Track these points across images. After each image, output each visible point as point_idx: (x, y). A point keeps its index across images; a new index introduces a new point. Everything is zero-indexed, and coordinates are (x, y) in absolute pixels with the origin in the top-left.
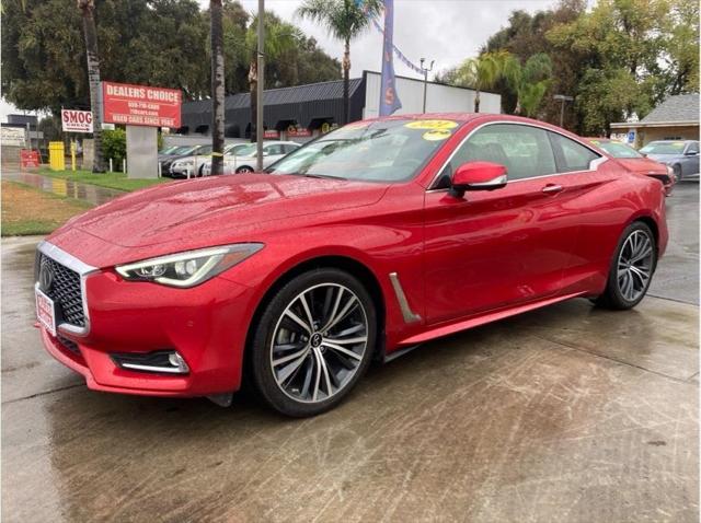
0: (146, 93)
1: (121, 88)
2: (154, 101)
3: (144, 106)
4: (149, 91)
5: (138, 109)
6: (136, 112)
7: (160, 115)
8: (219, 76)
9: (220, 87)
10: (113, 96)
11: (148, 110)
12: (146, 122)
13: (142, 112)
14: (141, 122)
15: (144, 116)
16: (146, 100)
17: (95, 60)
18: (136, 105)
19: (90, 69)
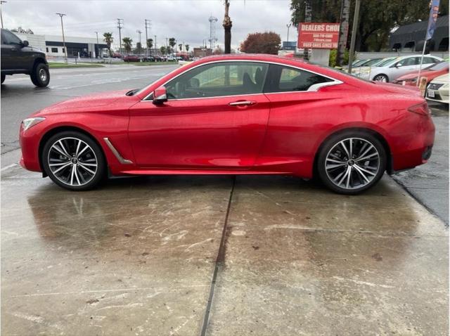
0: (325, 28)
1: (310, 26)
2: (329, 32)
3: (323, 36)
4: (328, 26)
5: (319, 38)
6: (317, 40)
7: (332, 42)
8: (345, 14)
9: (345, 22)
10: (305, 31)
11: (325, 38)
12: (323, 46)
13: (321, 40)
14: (320, 46)
15: (322, 43)
16: (325, 32)
17: (310, 8)
18: (318, 36)
19: (306, 14)
